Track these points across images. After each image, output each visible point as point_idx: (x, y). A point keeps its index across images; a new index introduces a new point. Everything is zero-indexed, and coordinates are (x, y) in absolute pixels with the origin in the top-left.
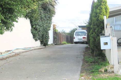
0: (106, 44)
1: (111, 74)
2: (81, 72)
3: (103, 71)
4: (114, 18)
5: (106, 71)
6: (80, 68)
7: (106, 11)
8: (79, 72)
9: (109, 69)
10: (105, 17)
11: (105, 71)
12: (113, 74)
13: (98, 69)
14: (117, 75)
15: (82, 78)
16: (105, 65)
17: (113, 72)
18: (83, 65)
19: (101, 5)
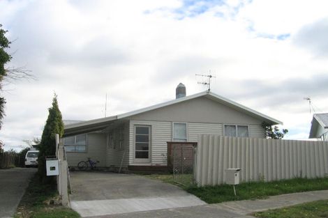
0: (53, 168)
1: (57, 208)
2: (19, 206)
3: (48, 203)
4: (75, 137)
5: (52, 203)
6: (19, 200)
7: (60, 128)
8: (17, 205)
9: (57, 201)
10: (58, 135)
11: (50, 203)
12: (60, 207)
13: (41, 201)
14: (65, 209)
15: (19, 213)
16: (53, 196)
17: (61, 204)
18: (24, 196)
19: (54, 120)
